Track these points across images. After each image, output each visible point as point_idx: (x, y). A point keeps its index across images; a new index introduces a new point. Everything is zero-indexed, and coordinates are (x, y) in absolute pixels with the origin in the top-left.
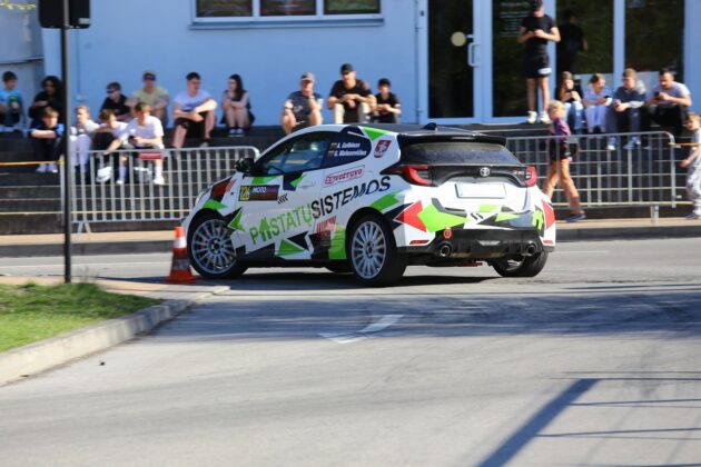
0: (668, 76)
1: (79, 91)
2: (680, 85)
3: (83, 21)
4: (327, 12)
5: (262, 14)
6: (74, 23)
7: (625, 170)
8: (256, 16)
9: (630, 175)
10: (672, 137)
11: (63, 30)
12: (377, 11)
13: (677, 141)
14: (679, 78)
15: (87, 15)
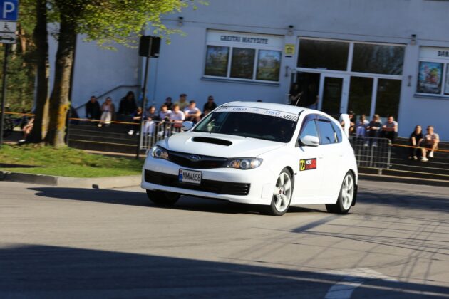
0: (392, 118)
1: (154, 100)
2: (394, 122)
3: (156, 55)
4: (257, 78)
5: (231, 76)
6: (153, 56)
7: (370, 154)
8: (228, 77)
9: (372, 157)
10: (390, 141)
11: (148, 57)
12: (277, 80)
13: (392, 143)
14: (396, 119)
15: (158, 52)
